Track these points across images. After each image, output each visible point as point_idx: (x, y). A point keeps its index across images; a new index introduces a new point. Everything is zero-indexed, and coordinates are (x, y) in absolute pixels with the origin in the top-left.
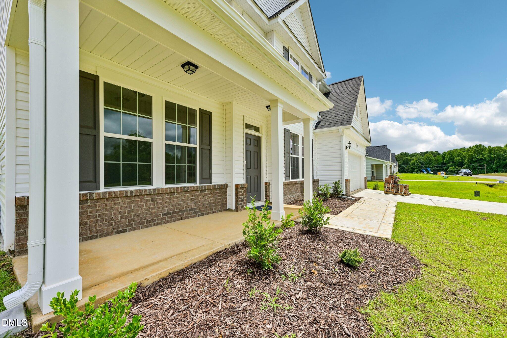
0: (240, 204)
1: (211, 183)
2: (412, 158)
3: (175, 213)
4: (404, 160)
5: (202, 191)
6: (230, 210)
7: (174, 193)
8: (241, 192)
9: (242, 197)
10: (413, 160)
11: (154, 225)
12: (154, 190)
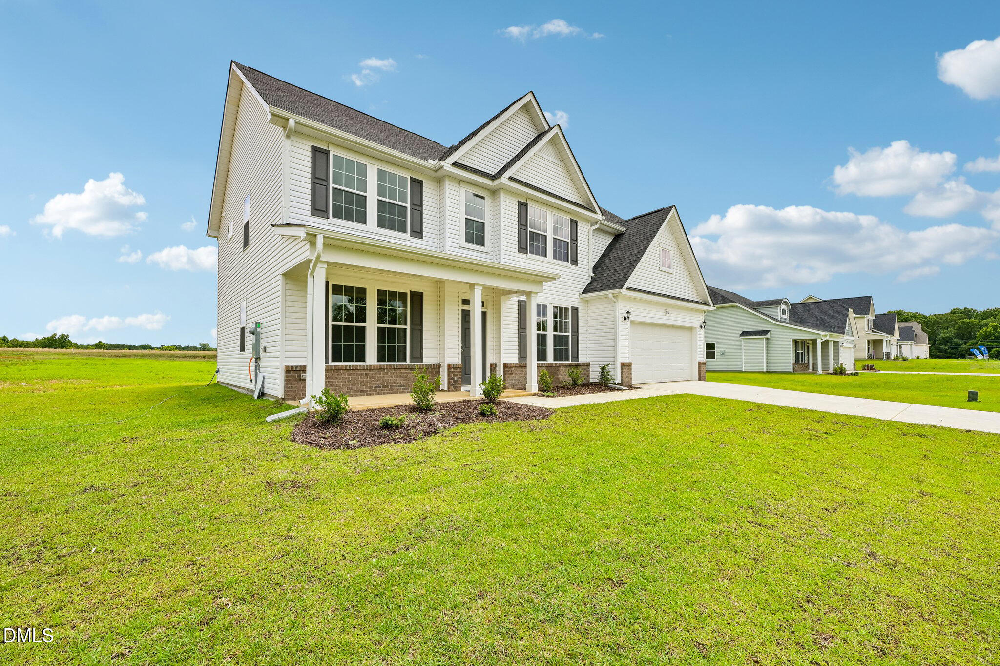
0: (453, 385)
1: (422, 362)
2: (984, 321)
3: (385, 387)
4: (960, 327)
5: (411, 369)
6: (442, 390)
7: (384, 369)
8: (453, 372)
9: (456, 378)
10: (986, 325)
11: (367, 395)
12: (367, 366)
